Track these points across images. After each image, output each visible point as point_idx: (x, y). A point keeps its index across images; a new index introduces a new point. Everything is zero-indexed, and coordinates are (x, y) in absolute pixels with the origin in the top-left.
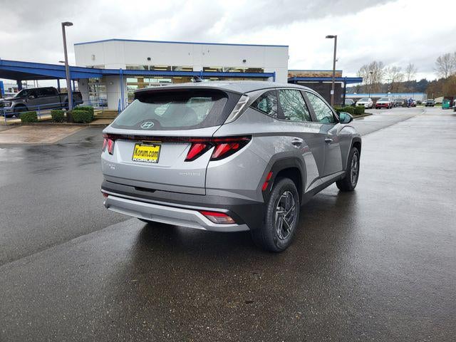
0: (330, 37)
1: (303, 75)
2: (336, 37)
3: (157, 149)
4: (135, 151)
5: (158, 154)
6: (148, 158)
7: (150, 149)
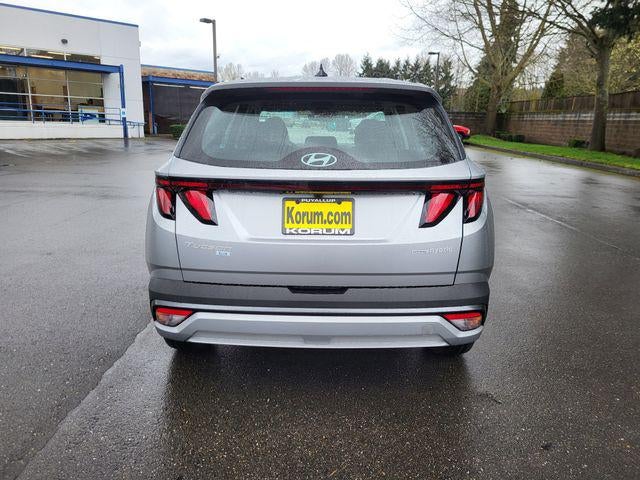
0: (206, 21)
1: (158, 74)
2: (213, 22)
3: (346, 206)
4: (288, 215)
5: (349, 217)
6: (328, 226)
7: (326, 207)
